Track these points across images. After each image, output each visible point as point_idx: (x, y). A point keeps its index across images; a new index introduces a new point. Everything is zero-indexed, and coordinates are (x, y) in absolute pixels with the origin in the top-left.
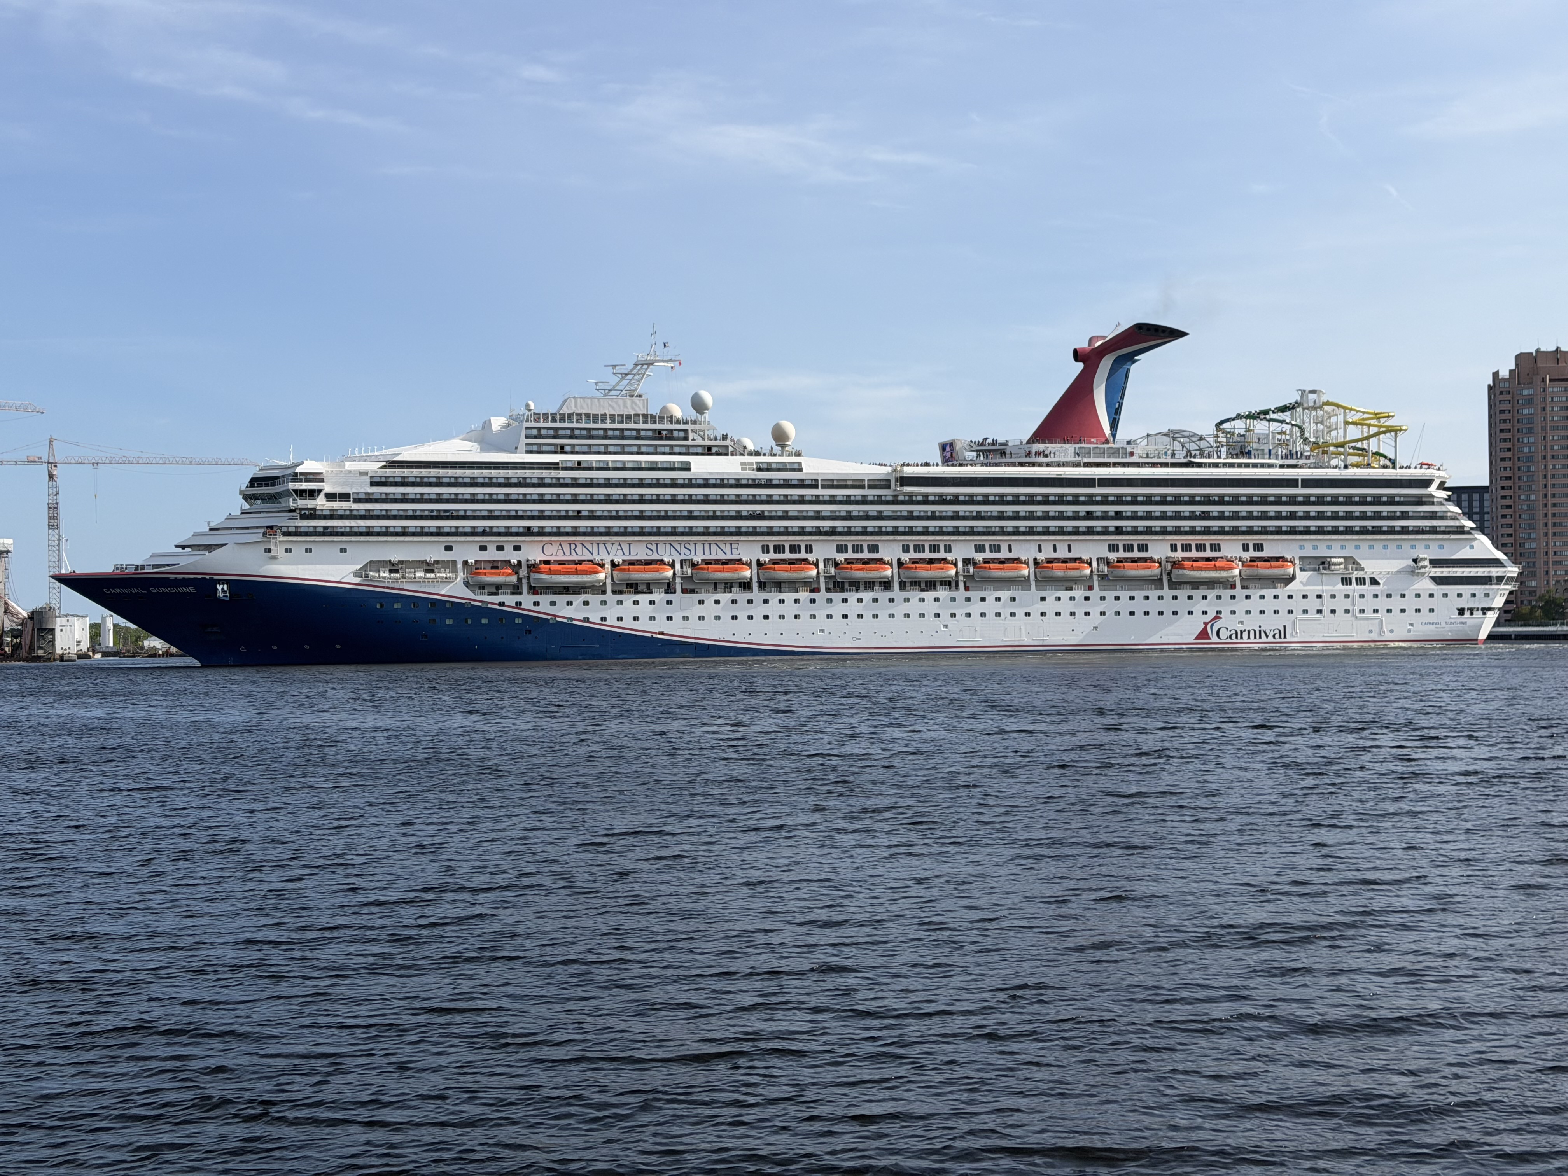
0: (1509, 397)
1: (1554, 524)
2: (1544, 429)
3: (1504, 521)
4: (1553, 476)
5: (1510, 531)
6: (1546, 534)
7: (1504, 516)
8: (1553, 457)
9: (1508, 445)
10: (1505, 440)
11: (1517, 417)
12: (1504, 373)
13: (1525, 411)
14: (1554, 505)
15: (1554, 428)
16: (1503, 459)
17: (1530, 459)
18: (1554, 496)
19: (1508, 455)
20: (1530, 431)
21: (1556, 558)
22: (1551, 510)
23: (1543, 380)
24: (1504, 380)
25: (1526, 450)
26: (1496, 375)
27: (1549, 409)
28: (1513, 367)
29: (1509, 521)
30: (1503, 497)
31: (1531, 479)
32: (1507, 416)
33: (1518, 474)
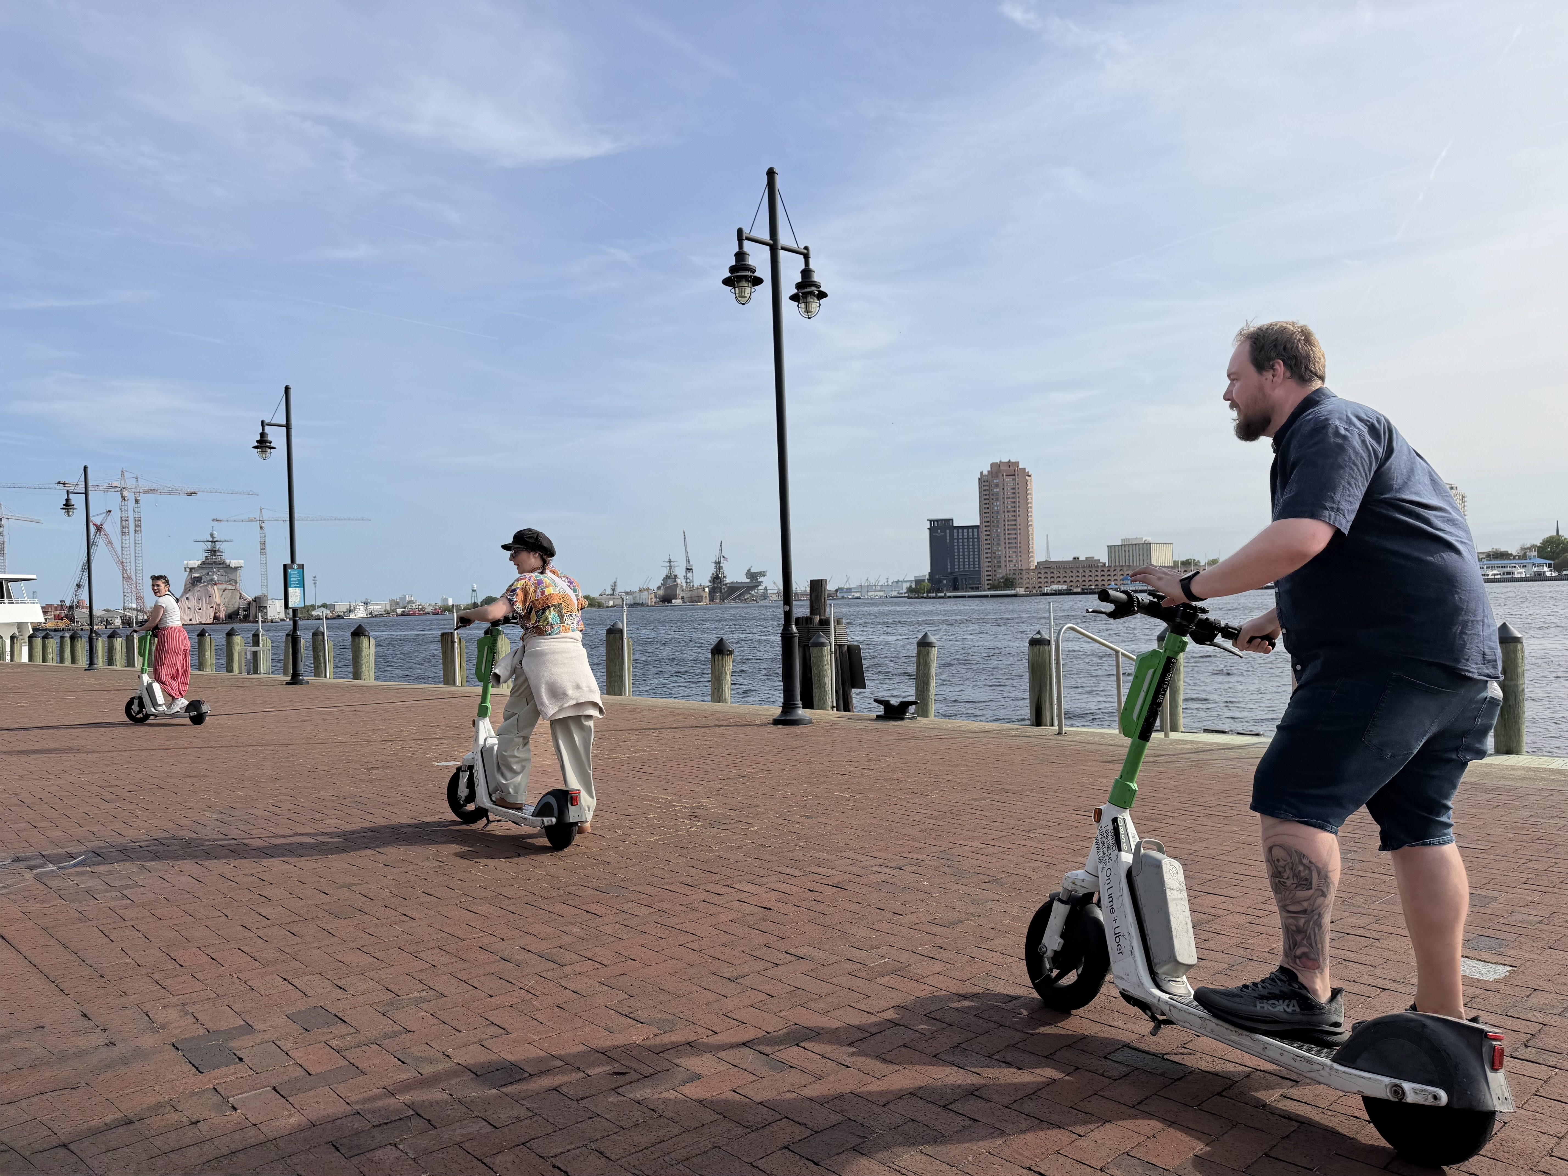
0: (987, 484)
1: (1009, 543)
2: (1003, 498)
3: (987, 542)
4: (1008, 521)
5: (989, 546)
6: (1005, 548)
7: (986, 540)
8: (1008, 512)
9: (988, 506)
10: (986, 504)
11: (991, 493)
12: (985, 473)
13: (995, 490)
14: (1009, 534)
15: (1008, 498)
16: (985, 513)
17: (998, 512)
18: (1008, 530)
19: (988, 511)
20: (997, 499)
21: (1010, 559)
22: (1007, 536)
23: (1003, 475)
24: (985, 476)
25: (996, 508)
26: (982, 473)
27: (1005, 489)
28: (990, 469)
29: (988, 542)
30: (986, 531)
31: (998, 522)
32: (987, 492)
33: (992, 519)
